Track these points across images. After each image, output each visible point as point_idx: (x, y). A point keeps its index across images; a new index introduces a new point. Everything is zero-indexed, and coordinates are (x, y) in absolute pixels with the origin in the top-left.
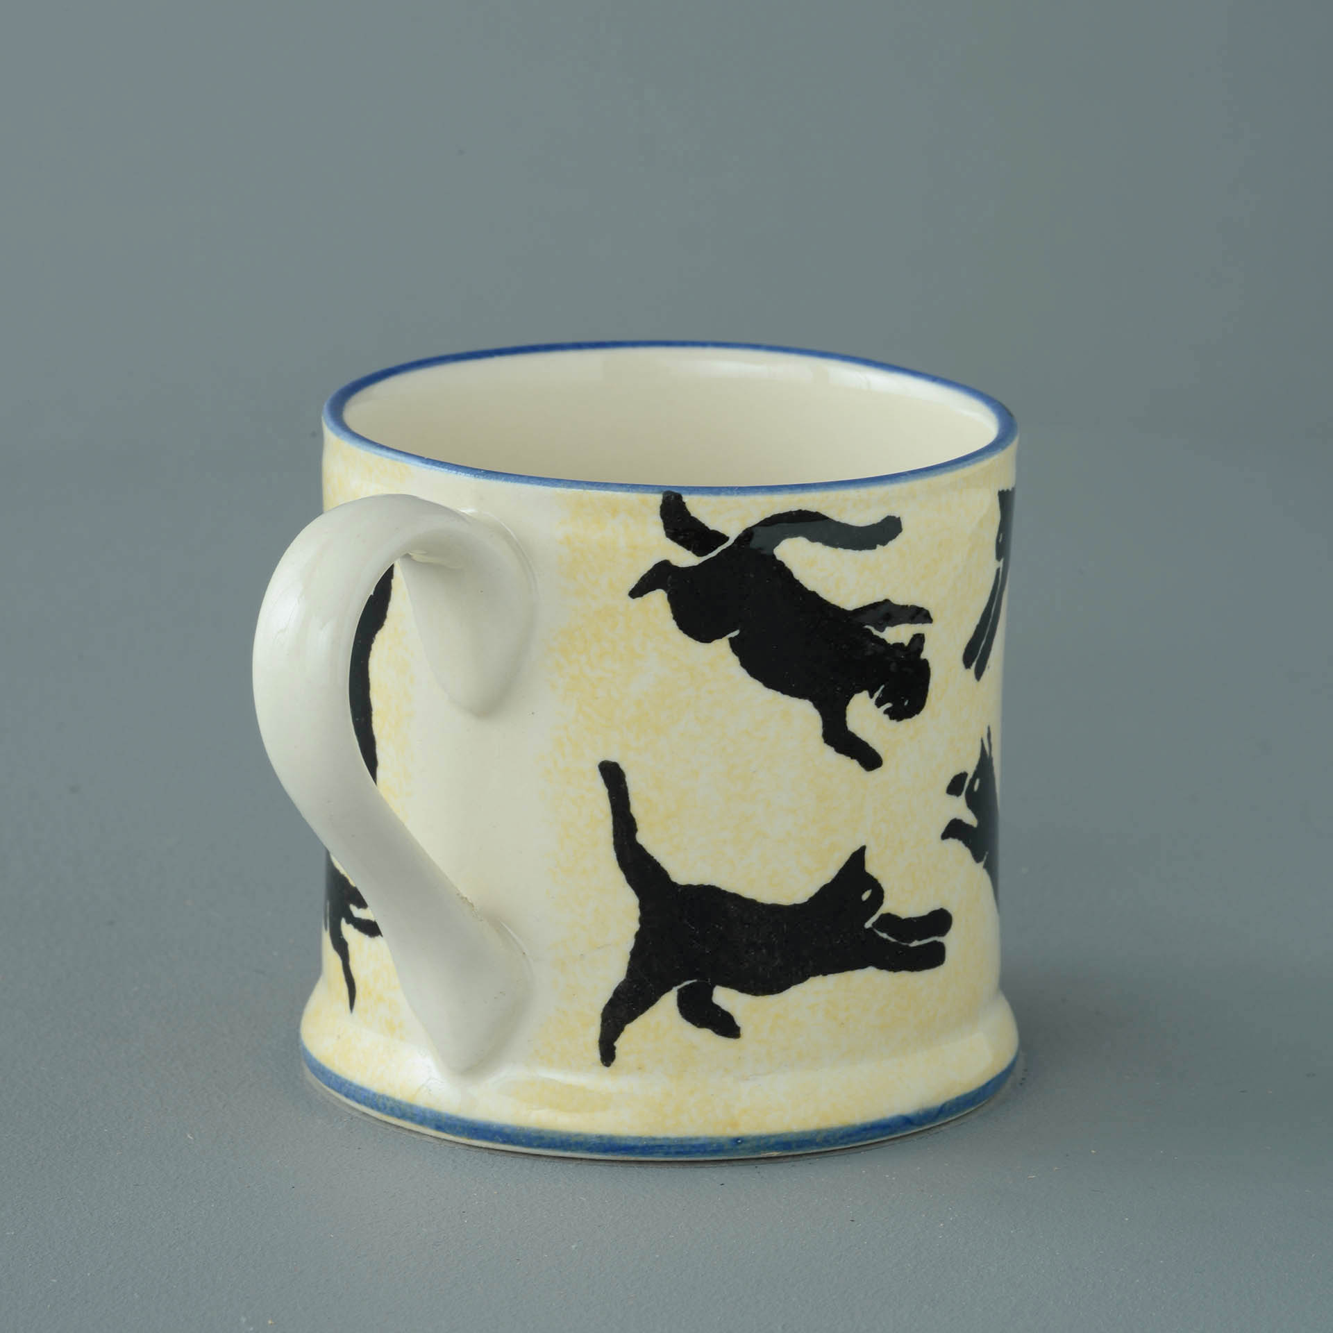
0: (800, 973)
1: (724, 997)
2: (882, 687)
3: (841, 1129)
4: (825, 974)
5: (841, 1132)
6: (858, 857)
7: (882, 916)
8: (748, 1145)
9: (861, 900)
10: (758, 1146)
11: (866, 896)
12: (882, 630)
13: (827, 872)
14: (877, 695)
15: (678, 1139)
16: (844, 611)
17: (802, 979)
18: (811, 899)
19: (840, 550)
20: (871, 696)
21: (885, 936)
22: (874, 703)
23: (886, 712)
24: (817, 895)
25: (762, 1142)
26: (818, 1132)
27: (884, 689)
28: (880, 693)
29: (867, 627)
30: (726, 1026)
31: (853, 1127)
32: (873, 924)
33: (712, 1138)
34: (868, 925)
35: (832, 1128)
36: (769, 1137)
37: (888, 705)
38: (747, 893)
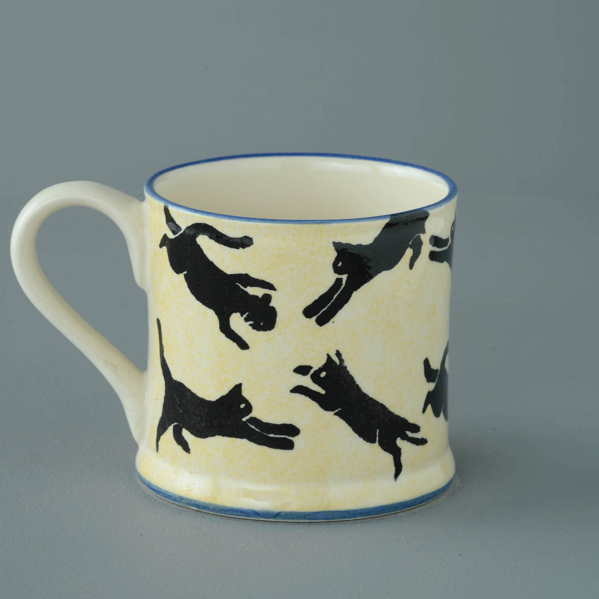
0: (212, 432)
1: (186, 434)
2: (247, 313)
3: (220, 506)
4: (223, 436)
5: (221, 508)
6: (238, 388)
7: (251, 418)
8: (184, 501)
9: (240, 408)
10: (188, 503)
11: (242, 406)
12: (246, 287)
13: (225, 391)
14: (245, 316)
15: (165, 491)
16: (225, 274)
17: (213, 435)
18: (217, 400)
19: (222, 246)
20: (242, 316)
21: (253, 427)
22: (243, 319)
23: (250, 325)
24: (219, 399)
25: (189, 502)
26: (211, 505)
27: (248, 315)
28: (246, 316)
29: (237, 284)
30: (186, 447)
31: (227, 507)
32: (247, 420)
33: (173, 494)
34: (244, 419)
35: (217, 505)
36: (191, 500)
37: (251, 322)
38: (194, 391)
